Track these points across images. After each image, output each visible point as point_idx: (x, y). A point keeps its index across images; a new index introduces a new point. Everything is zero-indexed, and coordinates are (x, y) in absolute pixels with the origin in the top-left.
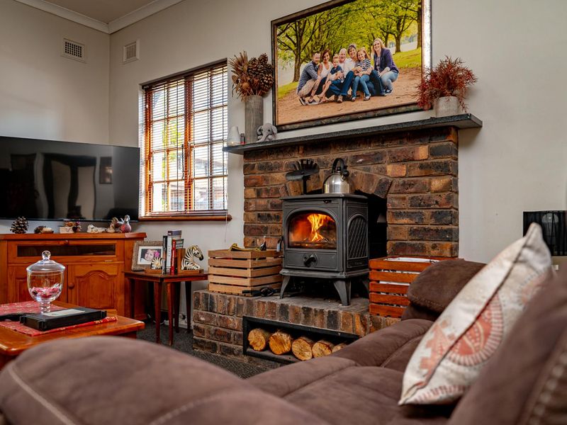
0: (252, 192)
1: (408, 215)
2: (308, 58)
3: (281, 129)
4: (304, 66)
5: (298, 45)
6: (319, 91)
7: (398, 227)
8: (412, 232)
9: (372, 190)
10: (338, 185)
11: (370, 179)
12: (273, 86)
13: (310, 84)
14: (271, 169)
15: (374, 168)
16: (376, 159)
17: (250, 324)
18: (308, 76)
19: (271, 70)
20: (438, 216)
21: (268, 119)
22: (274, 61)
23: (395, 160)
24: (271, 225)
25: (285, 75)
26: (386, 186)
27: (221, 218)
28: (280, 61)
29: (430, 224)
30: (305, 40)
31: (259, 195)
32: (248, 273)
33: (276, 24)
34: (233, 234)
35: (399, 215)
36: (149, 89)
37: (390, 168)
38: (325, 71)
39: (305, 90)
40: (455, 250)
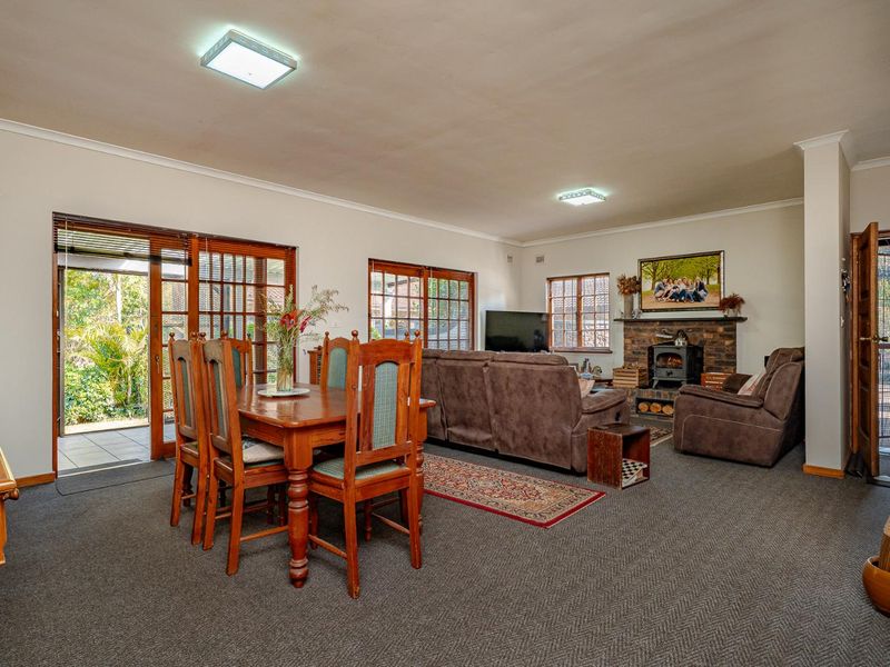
0: (629, 341)
1: (715, 355)
2: (659, 280)
3: (644, 311)
4: (657, 284)
5: (654, 273)
6: (666, 296)
7: (709, 360)
8: (716, 362)
9: (696, 344)
10: (680, 342)
11: (695, 339)
12: (640, 291)
13: (661, 292)
14: (640, 331)
15: (697, 334)
16: (699, 330)
17: (639, 401)
18: (660, 288)
19: (639, 283)
20: (728, 356)
21: (636, 307)
22: (640, 278)
23: (707, 331)
24: (641, 357)
25: (647, 285)
26: (703, 342)
27: (609, 352)
28: (643, 279)
29: (724, 359)
30: (658, 271)
31: (633, 342)
32: (637, 379)
33: (641, 262)
34: (618, 360)
35: (710, 355)
36: (550, 280)
37: (705, 335)
38: (669, 287)
39: (658, 294)
40: (735, 370)
